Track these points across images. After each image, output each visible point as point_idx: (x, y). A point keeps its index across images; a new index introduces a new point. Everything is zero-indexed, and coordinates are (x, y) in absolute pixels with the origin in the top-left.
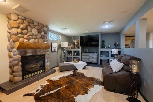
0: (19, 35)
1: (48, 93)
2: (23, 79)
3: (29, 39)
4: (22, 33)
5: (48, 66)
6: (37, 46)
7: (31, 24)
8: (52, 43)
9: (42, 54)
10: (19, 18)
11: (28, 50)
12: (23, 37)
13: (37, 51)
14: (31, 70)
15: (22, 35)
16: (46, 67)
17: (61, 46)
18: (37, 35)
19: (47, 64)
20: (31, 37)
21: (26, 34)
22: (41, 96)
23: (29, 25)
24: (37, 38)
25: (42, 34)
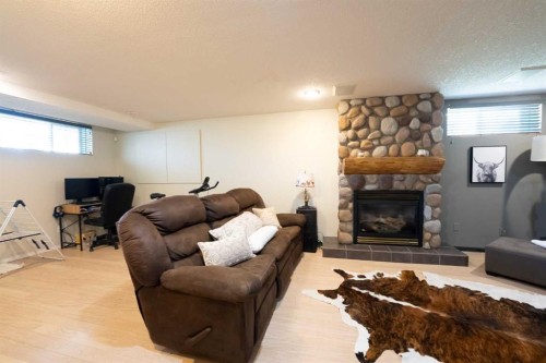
0: (351, 143)
1: (372, 294)
2: (355, 242)
3: (371, 149)
4: (355, 138)
5: (433, 234)
6: (391, 166)
7: (377, 110)
8: (471, 149)
9: (409, 188)
10: (350, 106)
11: (368, 176)
12: (359, 147)
13: (392, 179)
14: (375, 228)
15: (356, 143)
16: (427, 236)
17: (534, 158)
18: (394, 135)
19: (431, 224)
20: (375, 142)
21: (365, 138)
22: (354, 288)
23: (373, 114)
24: (394, 142)
25: (411, 125)
